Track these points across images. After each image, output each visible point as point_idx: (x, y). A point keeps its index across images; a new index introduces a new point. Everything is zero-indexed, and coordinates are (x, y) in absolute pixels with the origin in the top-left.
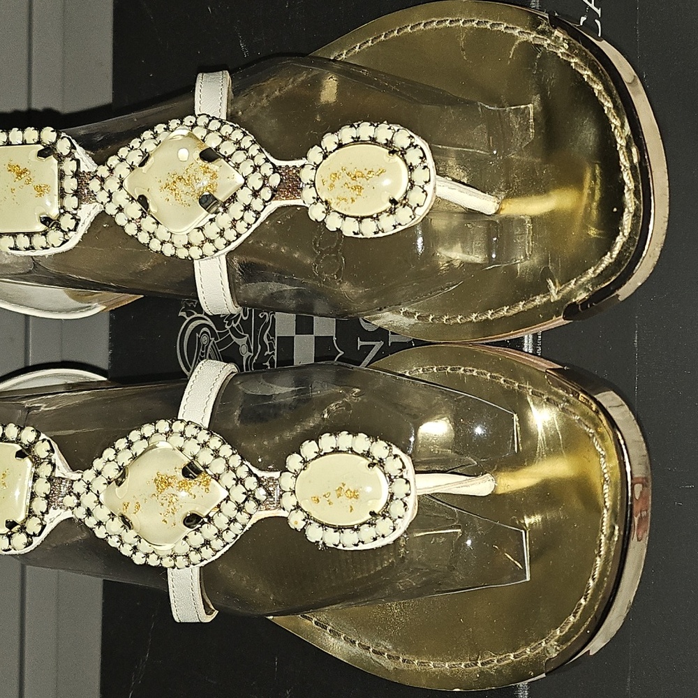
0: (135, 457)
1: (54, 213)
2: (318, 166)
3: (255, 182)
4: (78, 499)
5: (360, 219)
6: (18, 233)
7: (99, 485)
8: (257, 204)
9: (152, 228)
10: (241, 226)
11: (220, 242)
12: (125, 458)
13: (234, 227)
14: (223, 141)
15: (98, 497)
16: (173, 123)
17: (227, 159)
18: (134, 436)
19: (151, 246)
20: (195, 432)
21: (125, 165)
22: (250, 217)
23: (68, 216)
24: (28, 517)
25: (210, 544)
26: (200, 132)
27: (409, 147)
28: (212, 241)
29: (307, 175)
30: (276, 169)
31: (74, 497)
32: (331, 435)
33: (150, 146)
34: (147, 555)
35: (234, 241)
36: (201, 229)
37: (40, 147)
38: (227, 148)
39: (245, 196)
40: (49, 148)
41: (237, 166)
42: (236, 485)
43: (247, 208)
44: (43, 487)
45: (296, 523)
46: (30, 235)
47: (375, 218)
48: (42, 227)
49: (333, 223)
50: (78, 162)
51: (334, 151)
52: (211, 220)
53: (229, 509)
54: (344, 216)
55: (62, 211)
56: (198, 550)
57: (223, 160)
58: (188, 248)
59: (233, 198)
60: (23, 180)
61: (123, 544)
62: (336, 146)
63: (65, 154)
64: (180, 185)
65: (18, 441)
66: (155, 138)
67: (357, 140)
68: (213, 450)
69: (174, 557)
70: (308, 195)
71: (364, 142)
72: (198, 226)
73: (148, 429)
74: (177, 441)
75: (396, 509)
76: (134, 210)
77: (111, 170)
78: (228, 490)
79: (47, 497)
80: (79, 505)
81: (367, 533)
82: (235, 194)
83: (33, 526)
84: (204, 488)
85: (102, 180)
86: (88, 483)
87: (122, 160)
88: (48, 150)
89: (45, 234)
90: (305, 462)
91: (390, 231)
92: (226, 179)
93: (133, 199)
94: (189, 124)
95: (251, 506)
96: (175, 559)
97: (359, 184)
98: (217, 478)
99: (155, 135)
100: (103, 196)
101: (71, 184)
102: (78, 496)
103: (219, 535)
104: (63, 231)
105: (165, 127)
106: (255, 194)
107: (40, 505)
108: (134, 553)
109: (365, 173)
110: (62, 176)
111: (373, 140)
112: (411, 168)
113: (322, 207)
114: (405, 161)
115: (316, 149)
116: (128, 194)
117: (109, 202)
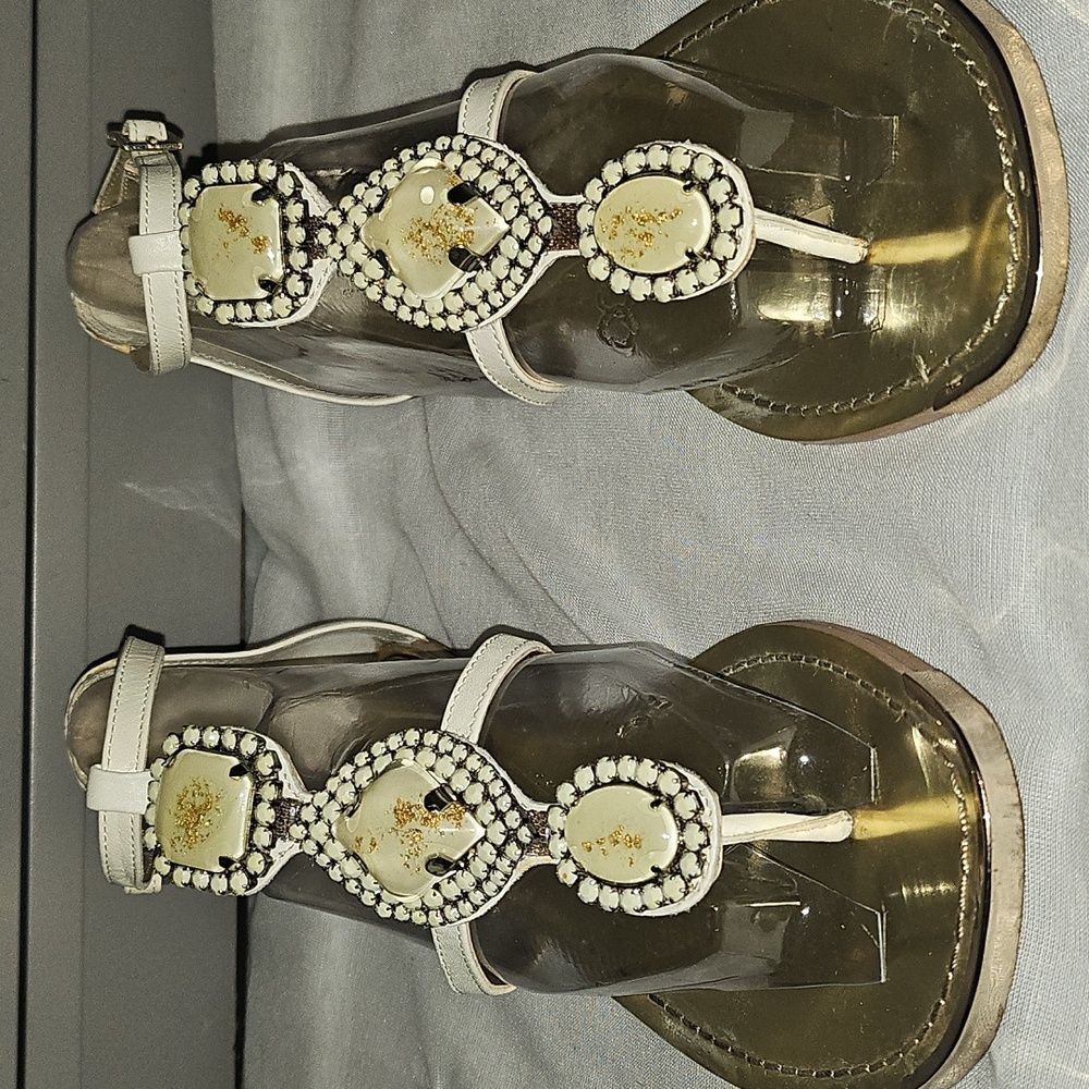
0: (376, 777)
1: (277, 273)
2: (598, 205)
3: (522, 228)
4: (307, 828)
5: (653, 278)
6: (238, 301)
7: (332, 812)
8: (526, 259)
9: (398, 292)
10: (508, 287)
11: (484, 309)
12: (363, 778)
13: (499, 288)
14: (484, 170)
15: (330, 827)
16: (423, 148)
17: (487, 196)
18: (378, 748)
19: (400, 315)
20: (450, 746)
21: (362, 208)
22: (517, 273)
23: (296, 277)
24: (249, 852)
25: (467, 897)
26: (454, 160)
27: (712, 179)
28: (474, 308)
29: (584, 218)
30: (548, 210)
31: (302, 827)
32: (609, 760)
33: (391, 181)
34: (393, 907)
35: (500, 307)
36: (458, 291)
37: (258, 186)
38: (489, 181)
39: (510, 247)
40: (268, 188)
41: (499, 207)
42: (494, 821)
43: (514, 263)
44: (266, 814)
45: (565, 876)
46: (252, 302)
47: (672, 275)
48: (263, 294)
49: (620, 283)
50: (306, 204)
51: (618, 185)
52: (470, 280)
53: (487, 852)
54: (633, 275)
55: (288, 271)
56: (455, 904)
57: (480, 200)
58: (444, 317)
59: (495, 250)
60: (238, 232)
61: (363, 890)
62: (619, 179)
63: (288, 194)
64: (427, 234)
65: (236, 752)
66: (398, 169)
67: (646, 170)
68: (470, 772)
69: (426, 910)
70: (586, 245)
71: (655, 173)
72: (454, 288)
73: (394, 741)
74: (427, 757)
75: (689, 864)
76: (374, 269)
77: (344, 215)
78: (485, 826)
79: (271, 827)
80: (307, 837)
81: (653, 894)
82: (497, 246)
83: (256, 863)
84: (455, 822)
85: (333, 229)
86: (319, 809)
87: (357, 201)
88: (267, 190)
89: (269, 300)
90: (578, 794)
91: (690, 293)
92: (485, 224)
93: (372, 253)
94: (441, 148)
95: (513, 850)
96: (427, 914)
97: (648, 231)
98: (473, 810)
99: (400, 165)
100: (335, 251)
101: (297, 235)
102: (307, 825)
103: (479, 885)
104: (290, 297)
105: (412, 152)
106: (523, 245)
107: (263, 837)
108: (378, 903)
109: (655, 215)
110: (285, 224)
111: (667, 171)
112: (715, 208)
113: (602, 262)
114: (707, 197)
115: (596, 183)
116: (366, 247)
117: (343, 258)
